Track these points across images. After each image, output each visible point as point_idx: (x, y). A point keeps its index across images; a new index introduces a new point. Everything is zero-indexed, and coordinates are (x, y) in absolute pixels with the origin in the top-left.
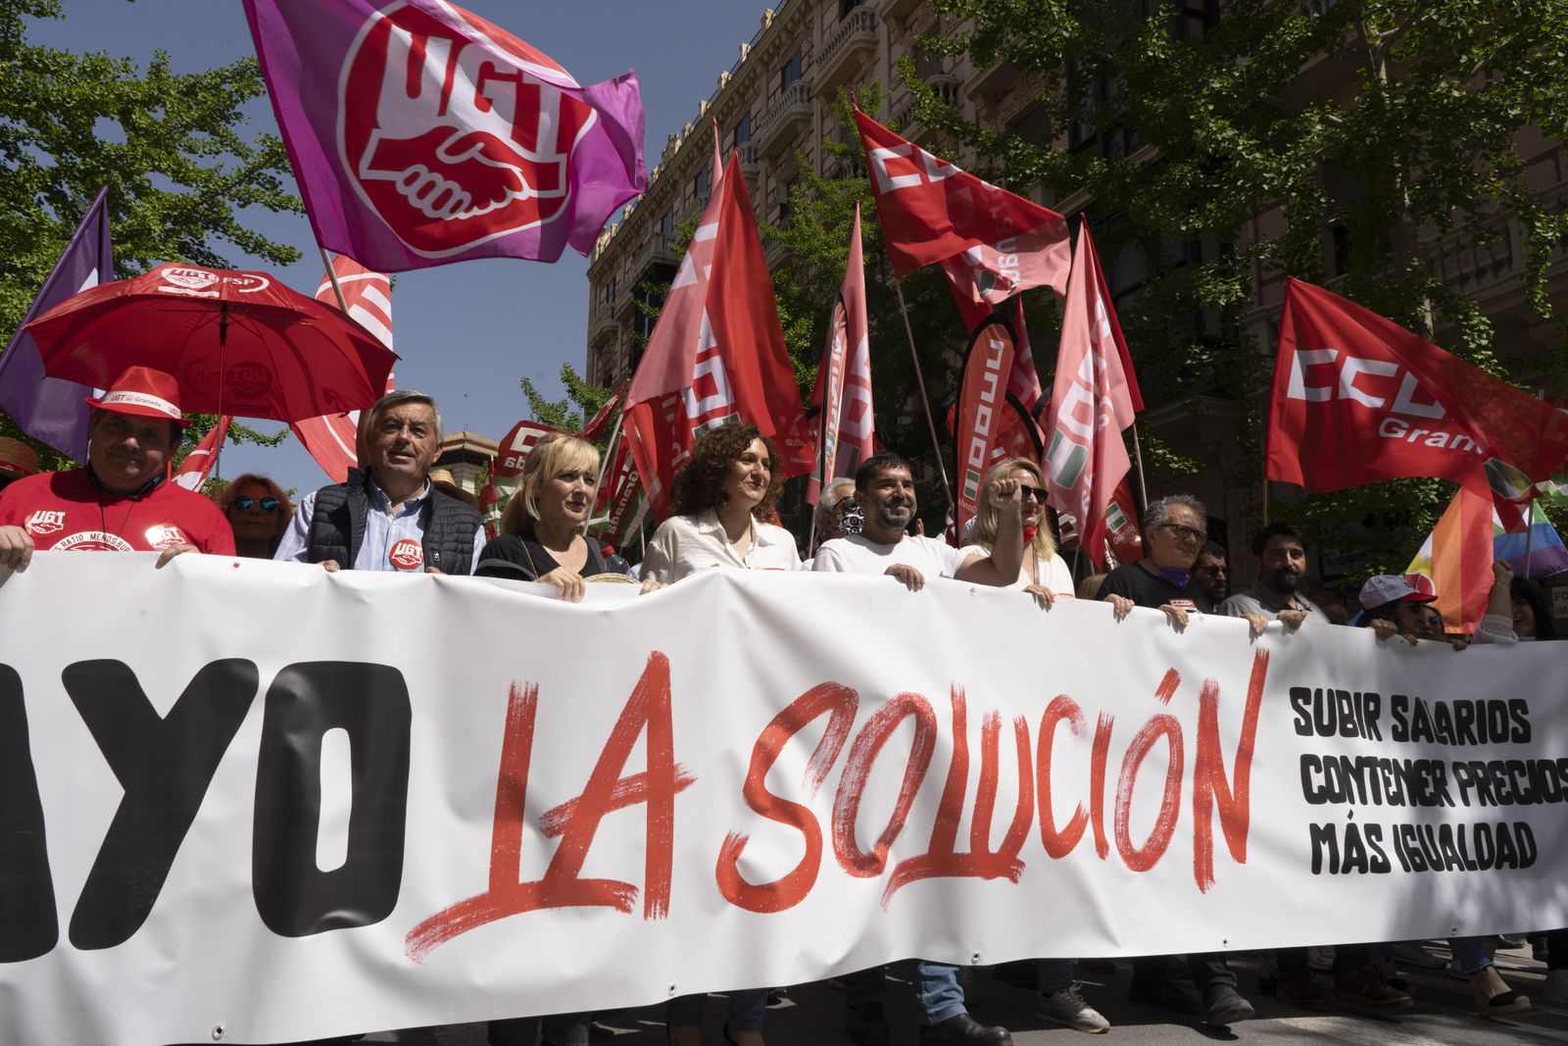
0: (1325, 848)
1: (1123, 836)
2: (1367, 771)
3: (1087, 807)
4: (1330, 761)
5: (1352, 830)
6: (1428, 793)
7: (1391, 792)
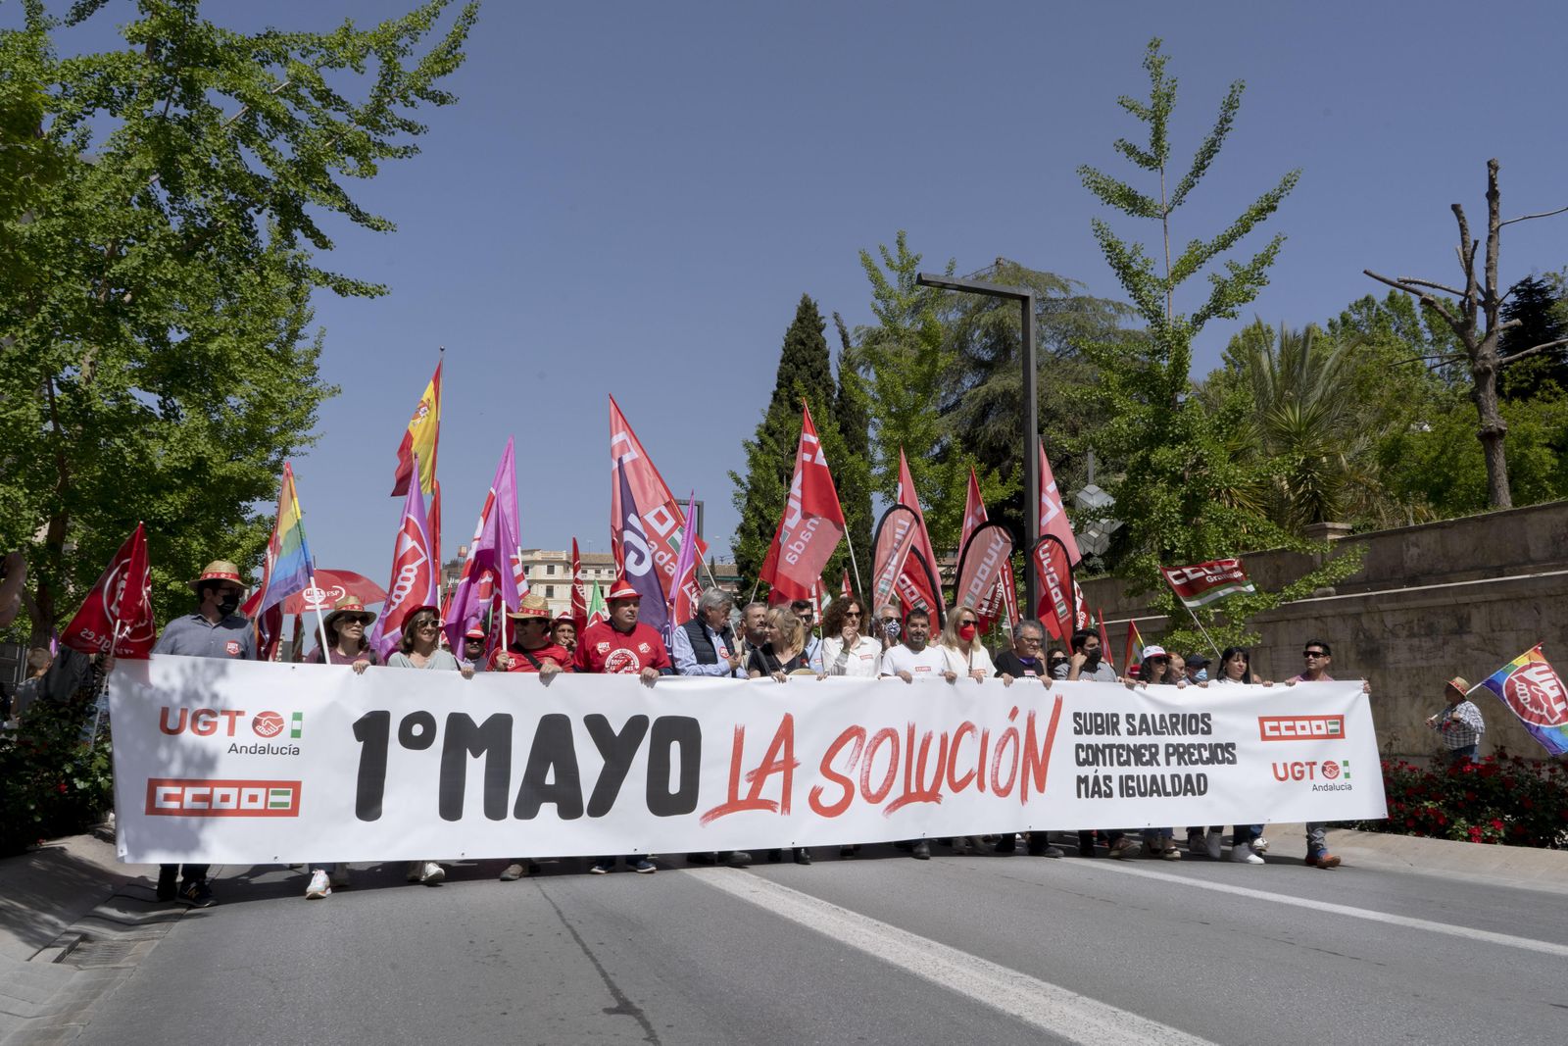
0: (1083, 786)
1: (994, 783)
2: (1107, 751)
3: (976, 770)
4: (1089, 746)
5: (1096, 778)
6: (1144, 759)
7: (1122, 760)
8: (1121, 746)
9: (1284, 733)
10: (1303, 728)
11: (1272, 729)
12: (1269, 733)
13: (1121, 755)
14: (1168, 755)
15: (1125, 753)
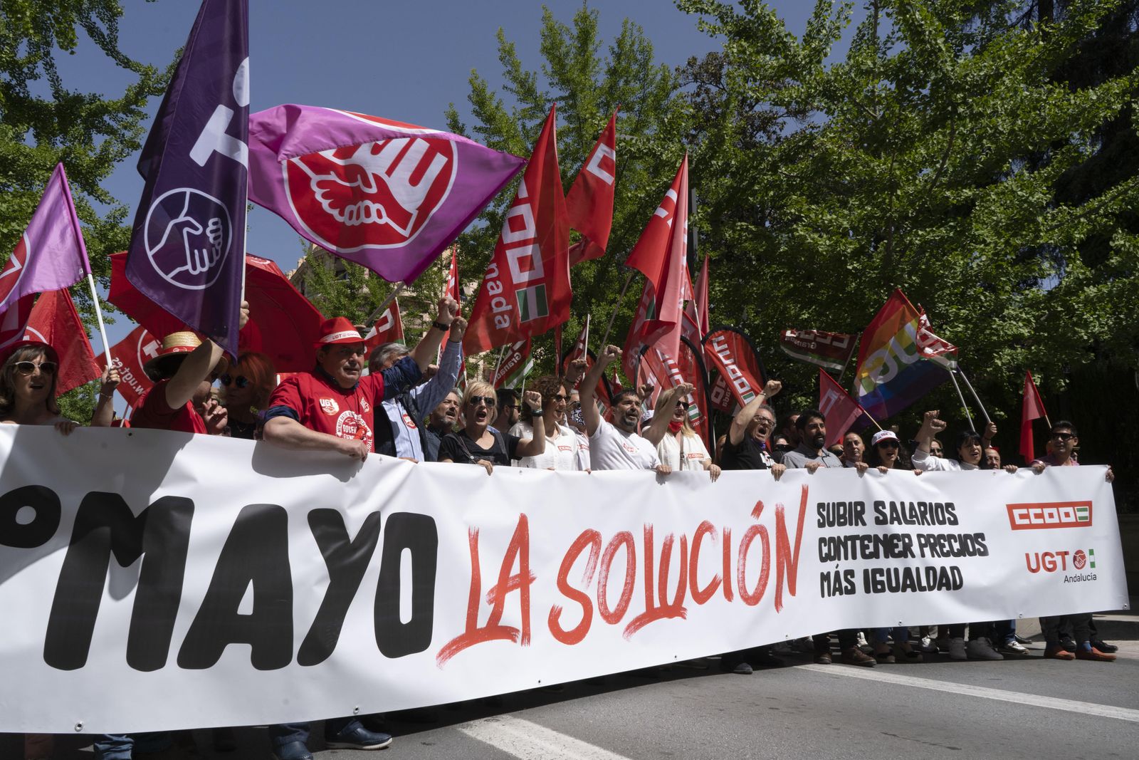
0: (826, 584)
1: (743, 589)
2: (849, 543)
3: (721, 575)
4: (832, 539)
5: (837, 573)
6: (896, 551)
7: (867, 552)
8: (868, 537)
9: (1035, 521)
10: (1051, 516)
11: (1022, 516)
12: (1019, 521)
13: (868, 547)
14: (922, 546)
15: (871, 545)
